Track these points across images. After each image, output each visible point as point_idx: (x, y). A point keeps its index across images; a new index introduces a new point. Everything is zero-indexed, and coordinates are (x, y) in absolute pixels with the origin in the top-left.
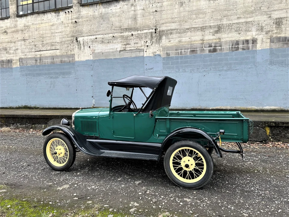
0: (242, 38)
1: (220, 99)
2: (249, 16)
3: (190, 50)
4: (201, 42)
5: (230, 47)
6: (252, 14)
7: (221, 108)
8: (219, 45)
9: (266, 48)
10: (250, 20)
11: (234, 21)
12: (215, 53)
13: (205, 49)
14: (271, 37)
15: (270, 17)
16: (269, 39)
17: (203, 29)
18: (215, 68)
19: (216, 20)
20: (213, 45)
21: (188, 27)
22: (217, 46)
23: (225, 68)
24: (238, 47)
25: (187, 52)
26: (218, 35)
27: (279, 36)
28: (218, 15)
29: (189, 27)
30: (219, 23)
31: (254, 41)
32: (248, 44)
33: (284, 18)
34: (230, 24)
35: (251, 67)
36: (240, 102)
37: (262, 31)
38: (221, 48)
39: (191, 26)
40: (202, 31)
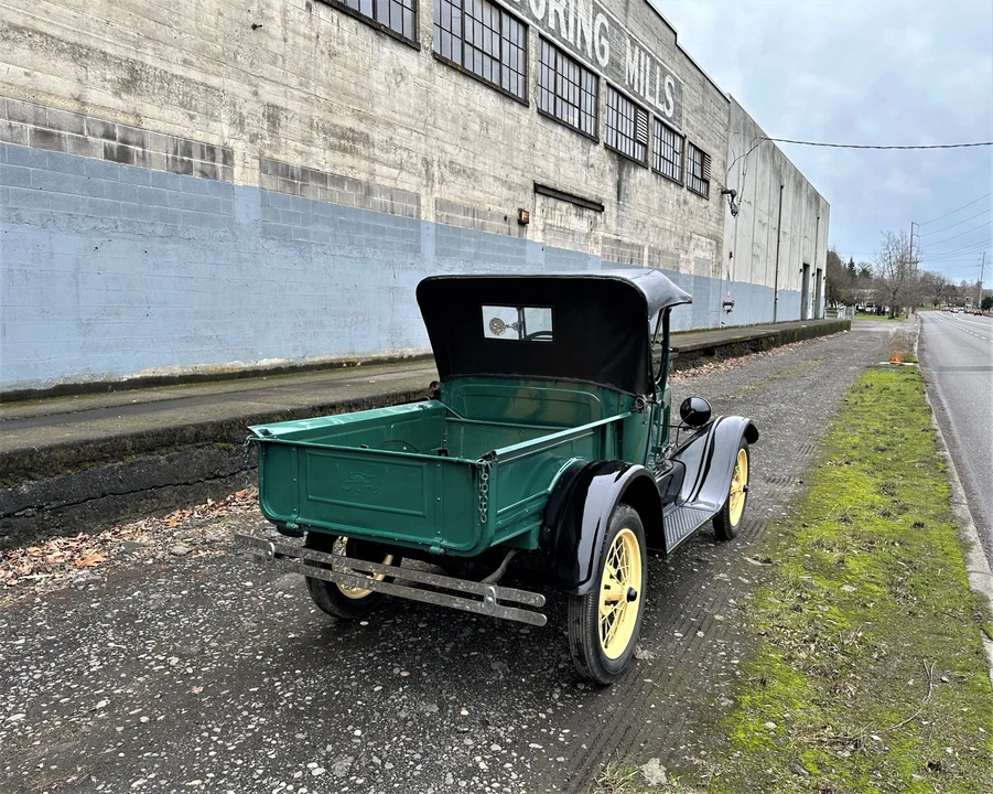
0: (199, 136)
1: (153, 342)
2: (210, 67)
3: (31, 126)
4: (74, 106)
5: (170, 156)
6: (219, 65)
7: (155, 375)
8: (135, 140)
9: (253, 184)
10: (214, 81)
11: (174, 66)
12: (126, 166)
13: (90, 138)
14: (261, 154)
15: (256, 94)
16: (256, 158)
17: (78, 53)
18: (129, 223)
19: (122, 39)
20: (118, 133)
21: (19, 21)
22: (131, 140)
23: (160, 231)
24: (190, 163)
25: (21, 135)
26: (130, 101)
27: (276, 156)
28: (128, 23)
29: (20, 24)
30: (132, 56)
31: (228, 156)
32: (213, 160)
33: (282, 109)
34: (166, 72)
35: (225, 237)
36: (206, 347)
37: (242, 131)
38: (143, 152)
39: (31, 21)
40: (75, 60)
